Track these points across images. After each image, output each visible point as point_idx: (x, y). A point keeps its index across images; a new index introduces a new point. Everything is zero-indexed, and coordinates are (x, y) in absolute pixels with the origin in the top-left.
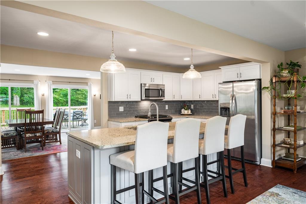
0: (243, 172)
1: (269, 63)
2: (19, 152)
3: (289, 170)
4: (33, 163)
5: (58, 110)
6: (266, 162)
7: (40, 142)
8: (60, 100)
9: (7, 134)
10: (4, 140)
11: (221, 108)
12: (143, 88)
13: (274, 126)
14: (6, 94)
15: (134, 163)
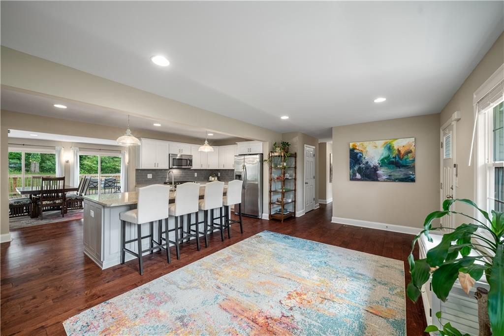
0: (240, 223)
1: (268, 143)
2: (33, 220)
3: (279, 221)
4: (49, 230)
5: (83, 177)
6: (265, 216)
7: (61, 209)
8: (94, 167)
9: (18, 202)
10: (14, 209)
11: (236, 176)
12: (171, 158)
13: (271, 189)
14: (20, 159)
15: (137, 217)
